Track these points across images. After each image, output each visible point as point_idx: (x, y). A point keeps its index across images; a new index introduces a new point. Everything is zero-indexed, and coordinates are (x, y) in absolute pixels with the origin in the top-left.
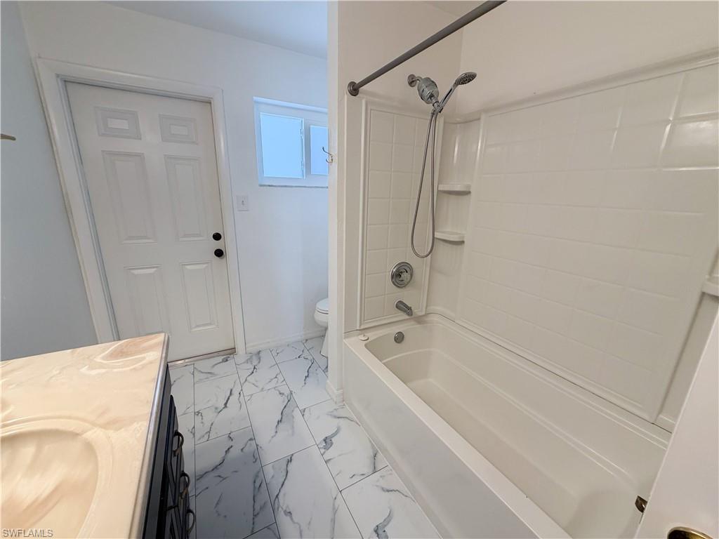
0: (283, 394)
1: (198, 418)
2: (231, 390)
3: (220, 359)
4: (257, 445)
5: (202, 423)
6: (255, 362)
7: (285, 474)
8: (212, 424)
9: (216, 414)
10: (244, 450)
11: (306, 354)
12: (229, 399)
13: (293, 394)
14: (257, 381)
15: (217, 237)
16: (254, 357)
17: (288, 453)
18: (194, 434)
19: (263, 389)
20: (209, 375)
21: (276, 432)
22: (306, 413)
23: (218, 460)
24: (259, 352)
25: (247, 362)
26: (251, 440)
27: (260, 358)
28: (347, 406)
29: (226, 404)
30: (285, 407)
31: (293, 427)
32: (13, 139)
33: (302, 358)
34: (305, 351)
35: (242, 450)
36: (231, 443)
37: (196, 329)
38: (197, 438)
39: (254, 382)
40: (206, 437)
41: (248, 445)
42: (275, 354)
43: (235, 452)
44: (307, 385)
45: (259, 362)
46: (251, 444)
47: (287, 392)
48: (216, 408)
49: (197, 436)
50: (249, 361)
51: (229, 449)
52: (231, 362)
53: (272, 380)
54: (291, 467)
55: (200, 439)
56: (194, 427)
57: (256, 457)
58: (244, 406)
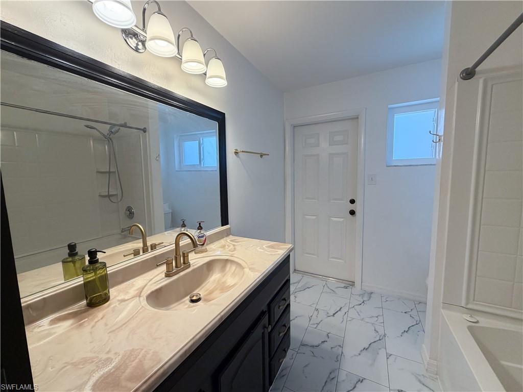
0: (377, 332)
1: (316, 313)
2: (341, 308)
3: (343, 285)
4: (342, 353)
5: (317, 316)
6: (365, 299)
7: (353, 387)
8: (321, 321)
9: (325, 316)
10: (333, 349)
11: (414, 313)
12: (337, 312)
13: (386, 337)
14: (361, 312)
15: (352, 202)
16: (366, 295)
17: (362, 375)
18: (310, 320)
19: (363, 319)
20: (332, 292)
21: (360, 354)
22: (391, 358)
23: (316, 344)
24: (372, 293)
25: (360, 295)
26: (340, 346)
27: (370, 297)
28: (439, 381)
29: (334, 314)
30: (375, 342)
31: (374, 361)
32: (268, 155)
33: (407, 315)
34: (414, 311)
35: (332, 348)
36: (326, 339)
37: (331, 259)
38: (311, 323)
39: (359, 311)
40: (315, 326)
41: (336, 348)
42: (384, 299)
43: (327, 346)
44: (402, 338)
45: (368, 300)
46: (338, 348)
47: (381, 332)
48: (328, 313)
49: (311, 322)
50: (362, 295)
51: (324, 341)
52: (349, 290)
53: (373, 317)
54: (359, 385)
55: (312, 324)
56: (312, 316)
57: (338, 358)
58: (345, 322)
